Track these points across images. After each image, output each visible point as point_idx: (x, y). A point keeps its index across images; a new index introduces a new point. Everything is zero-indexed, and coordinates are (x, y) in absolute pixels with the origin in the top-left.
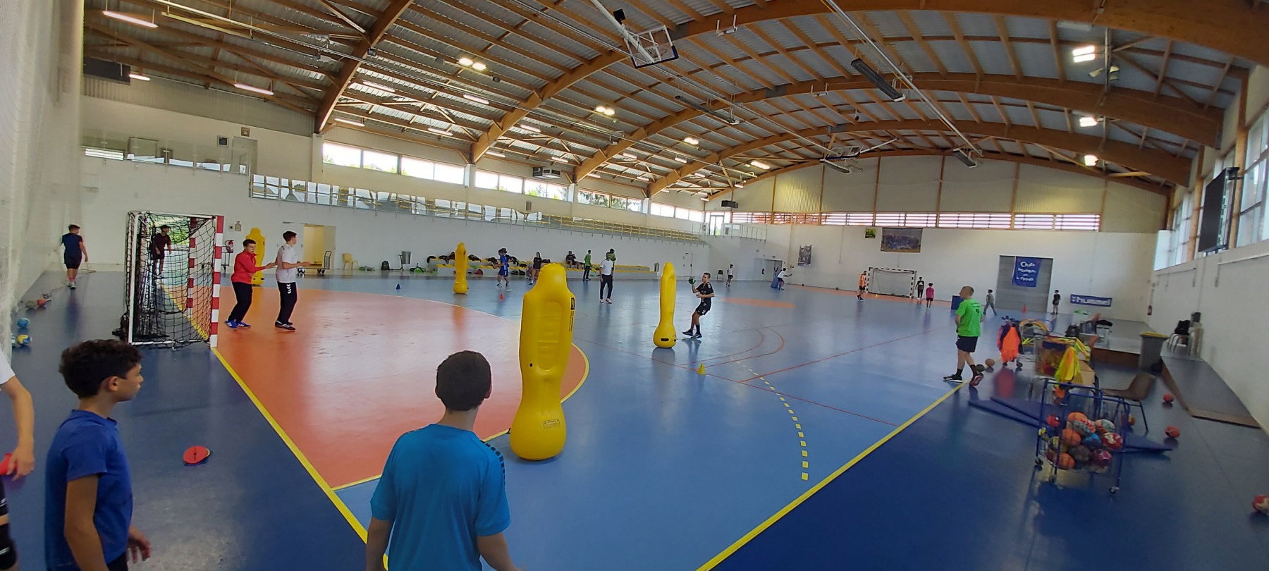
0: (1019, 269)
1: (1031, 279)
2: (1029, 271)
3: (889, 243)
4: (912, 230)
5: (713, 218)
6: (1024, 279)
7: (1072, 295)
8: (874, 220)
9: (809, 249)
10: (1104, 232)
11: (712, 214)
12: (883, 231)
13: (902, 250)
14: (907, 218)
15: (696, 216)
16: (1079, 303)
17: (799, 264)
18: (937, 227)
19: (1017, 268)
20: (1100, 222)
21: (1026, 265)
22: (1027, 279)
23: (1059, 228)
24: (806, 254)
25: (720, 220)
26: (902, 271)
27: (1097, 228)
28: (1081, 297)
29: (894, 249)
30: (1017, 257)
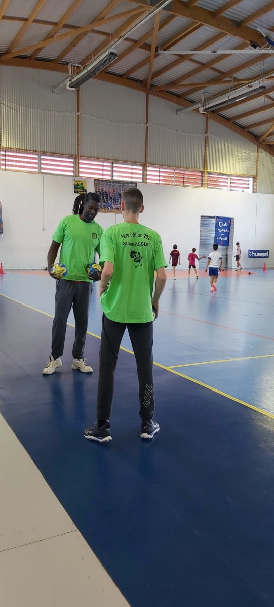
0: (219, 229)
1: (226, 239)
2: (225, 231)
3: (104, 201)
6: (223, 239)
7: (249, 250)
8: (77, 168)
10: (258, 193)
12: (95, 184)
16: (253, 257)
19: (216, 228)
21: (222, 224)
28: (254, 252)
29: (110, 208)
30: (217, 217)
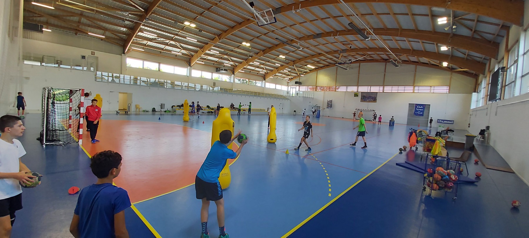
0: (417, 109)
1: (421, 113)
2: (421, 110)
3: (364, 99)
4: (373, 93)
5: (292, 89)
6: (419, 113)
7: (438, 119)
8: (358, 89)
9: (331, 101)
10: (451, 93)
11: (291, 87)
12: (361, 94)
13: (369, 101)
14: (371, 88)
15: (284, 88)
16: (441, 123)
17: (327, 108)
18: (383, 92)
19: (416, 109)
20: (449, 90)
21: (420, 107)
22: (420, 113)
23: (433, 92)
24: (330, 103)
25: (294, 89)
26: (369, 110)
27: (448, 92)
28: (441, 120)
29: (366, 101)
30: (416, 104)
